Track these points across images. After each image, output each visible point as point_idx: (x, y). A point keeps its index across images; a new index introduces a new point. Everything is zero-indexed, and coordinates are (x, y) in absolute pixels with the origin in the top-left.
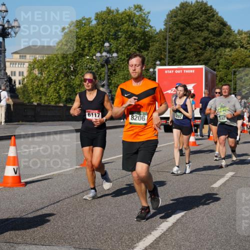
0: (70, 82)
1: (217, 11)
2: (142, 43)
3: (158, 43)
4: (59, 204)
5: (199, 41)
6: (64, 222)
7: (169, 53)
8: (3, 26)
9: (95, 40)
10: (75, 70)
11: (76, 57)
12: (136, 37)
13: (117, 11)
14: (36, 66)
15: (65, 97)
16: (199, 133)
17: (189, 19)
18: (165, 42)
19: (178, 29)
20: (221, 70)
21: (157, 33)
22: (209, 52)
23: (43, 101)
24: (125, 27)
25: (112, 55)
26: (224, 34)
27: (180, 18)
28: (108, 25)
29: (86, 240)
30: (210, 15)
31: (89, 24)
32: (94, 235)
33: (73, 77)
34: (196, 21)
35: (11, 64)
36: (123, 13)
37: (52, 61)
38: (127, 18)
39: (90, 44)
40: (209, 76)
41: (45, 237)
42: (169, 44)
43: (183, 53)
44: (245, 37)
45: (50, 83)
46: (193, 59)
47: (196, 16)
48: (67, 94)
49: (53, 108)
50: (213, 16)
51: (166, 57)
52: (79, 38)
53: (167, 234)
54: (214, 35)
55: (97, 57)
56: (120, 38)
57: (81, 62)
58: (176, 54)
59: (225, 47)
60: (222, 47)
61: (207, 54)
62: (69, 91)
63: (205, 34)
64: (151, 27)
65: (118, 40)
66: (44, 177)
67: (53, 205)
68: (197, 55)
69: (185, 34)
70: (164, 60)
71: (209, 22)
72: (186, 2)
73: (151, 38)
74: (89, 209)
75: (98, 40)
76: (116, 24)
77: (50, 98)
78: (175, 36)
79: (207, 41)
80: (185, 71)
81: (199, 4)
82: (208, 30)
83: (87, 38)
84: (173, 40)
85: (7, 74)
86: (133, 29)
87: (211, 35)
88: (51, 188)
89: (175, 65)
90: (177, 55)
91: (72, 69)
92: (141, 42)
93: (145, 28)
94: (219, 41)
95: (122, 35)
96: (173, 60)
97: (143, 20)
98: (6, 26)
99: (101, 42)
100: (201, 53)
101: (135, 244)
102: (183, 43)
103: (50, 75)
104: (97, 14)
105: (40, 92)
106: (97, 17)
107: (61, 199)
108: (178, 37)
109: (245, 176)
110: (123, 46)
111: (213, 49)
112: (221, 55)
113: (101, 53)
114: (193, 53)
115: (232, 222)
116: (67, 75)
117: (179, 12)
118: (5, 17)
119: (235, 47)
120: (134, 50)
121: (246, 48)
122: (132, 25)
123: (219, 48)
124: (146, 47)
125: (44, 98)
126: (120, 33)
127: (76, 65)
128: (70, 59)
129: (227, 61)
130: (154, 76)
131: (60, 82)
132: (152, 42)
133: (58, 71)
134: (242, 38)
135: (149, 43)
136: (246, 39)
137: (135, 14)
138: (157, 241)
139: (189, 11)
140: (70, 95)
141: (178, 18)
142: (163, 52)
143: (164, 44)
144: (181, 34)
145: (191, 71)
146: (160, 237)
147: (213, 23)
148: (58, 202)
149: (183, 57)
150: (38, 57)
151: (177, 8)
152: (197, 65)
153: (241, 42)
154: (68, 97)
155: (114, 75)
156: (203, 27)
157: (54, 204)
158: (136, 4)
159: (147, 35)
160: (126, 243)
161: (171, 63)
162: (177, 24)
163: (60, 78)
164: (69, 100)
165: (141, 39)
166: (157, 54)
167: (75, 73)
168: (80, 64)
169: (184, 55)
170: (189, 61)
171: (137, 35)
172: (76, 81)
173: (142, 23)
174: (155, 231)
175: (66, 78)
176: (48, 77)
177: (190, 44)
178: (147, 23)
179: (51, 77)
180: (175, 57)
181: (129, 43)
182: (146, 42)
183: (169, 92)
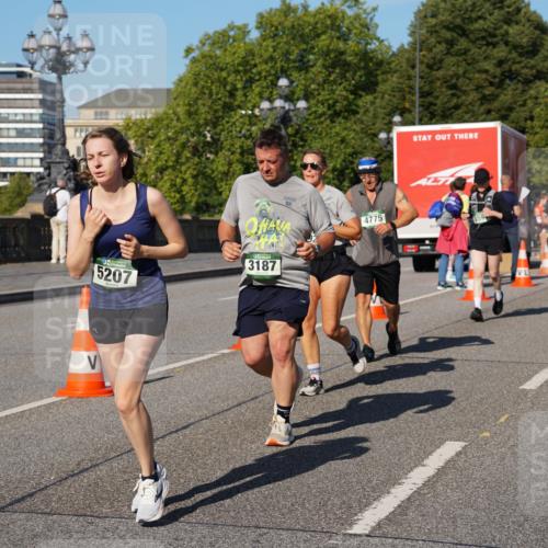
0: (205, 168)
2: (361, 77)
3: (396, 75)
4: (187, 431)
5: (487, 68)
6: (199, 471)
7: (420, 97)
8: (58, 48)
9: (260, 73)
10: (215, 141)
11: (216, 111)
12: (347, 64)
13: (305, 7)
14: (131, 133)
15: (195, 200)
17: (463, 19)
18: (411, 72)
19: (439, 43)
20: (538, 130)
21: (394, 54)
22: (510, 93)
24: (323, 41)
25: (295, 105)
26: (543, 51)
27: (444, 18)
28: (285, 40)
29: (249, 507)
30: (510, 10)
31: (244, 38)
32: (266, 498)
33: (211, 156)
34: (480, 24)
35: (76, 131)
36: (319, 11)
37: (165, 122)
38: (329, 22)
39: (247, 81)
40: (512, 146)
42: (421, 77)
43: (453, 95)
45: (162, 170)
46: (476, 108)
47: (480, 14)
48: (199, 194)
50: (519, 10)
51: (415, 107)
52: (222, 70)
53: (426, 491)
54: (521, 55)
55: (262, 110)
56: (312, 66)
57: (228, 122)
58: (437, 97)
60: (540, 79)
61: (506, 97)
62: (204, 186)
63: (501, 52)
64: (378, 39)
65: (307, 72)
67: (174, 435)
68: (484, 99)
69: (456, 55)
71: (509, 25)
73: (380, 64)
74: (252, 443)
75: (264, 74)
76: (302, 36)
78: (434, 58)
79: (506, 67)
80: (456, 135)
82: (507, 43)
83: (241, 68)
84: (430, 67)
85: (67, 152)
86: (341, 45)
87: (514, 55)
88: (170, 398)
89: (435, 123)
90: (438, 102)
91: (209, 139)
92: (359, 74)
93: (367, 44)
94: (532, 67)
95: (316, 60)
96: (431, 113)
97: (362, 25)
98: (64, 48)
99: (270, 78)
100: (492, 95)
101: (356, 514)
102: (451, 73)
103: (161, 153)
104: (261, 16)
106: (261, 23)
107: (192, 420)
108: (441, 61)
110: (319, 85)
111: (520, 86)
112: (536, 98)
113: (271, 100)
114: (473, 96)
116: (198, 151)
117: (442, 5)
118: (60, 29)
120: (344, 93)
122: (338, 38)
123: (530, 82)
124: (369, 86)
126: (311, 57)
127: (218, 130)
128: (203, 116)
130: (389, 148)
131: (183, 168)
132: (383, 73)
133: (177, 143)
135: (377, 75)
137: (344, 13)
138: (402, 509)
140: (206, 195)
141: (441, 18)
142: (408, 96)
143: (409, 78)
144: (447, 53)
145: (471, 136)
146: (409, 499)
147: (517, 27)
148: (185, 428)
149: (452, 104)
150: (135, 114)
152: (483, 121)
154: (203, 198)
155: (300, 149)
156: (495, 36)
157: (176, 431)
159: (371, 59)
160: (335, 514)
161: (426, 119)
162: (436, 32)
163: (183, 160)
164: (204, 207)
165: (359, 68)
166: (395, 100)
167: (215, 145)
168: (227, 126)
169: (455, 100)
170: (466, 113)
171: (349, 59)
172: (219, 163)
173: (361, 32)
174: (397, 486)
175: (196, 159)
176: (157, 158)
177: (467, 75)
178: (371, 32)
179: (164, 157)
180: (435, 105)
181: (332, 78)
182: (370, 74)
183: (423, 182)
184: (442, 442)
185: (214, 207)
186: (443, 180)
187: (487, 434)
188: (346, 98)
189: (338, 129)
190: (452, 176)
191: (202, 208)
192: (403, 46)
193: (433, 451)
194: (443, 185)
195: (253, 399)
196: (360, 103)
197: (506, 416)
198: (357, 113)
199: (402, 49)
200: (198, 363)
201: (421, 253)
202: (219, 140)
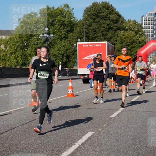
0: (24, 53)
1: (115, 8)
2: (69, 28)
3: (79, 28)
4: (14, 130)
5: (104, 26)
6: (17, 141)
7: (86, 34)
10: (27, 45)
11: (28, 37)
12: (65, 24)
13: (53, 8)
14: (2, 43)
15: (21, 62)
16: (104, 84)
17: (98, 13)
18: (83, 27)
19: (91, 19)
20: (118, 44)
21: (78, 22)
23: (7, 65)
24: (59, 18)
25: (50, 35)
26: (119, 22)
27: (92, 12)
30: (111, 10)
33: (26, 50)
34: (102, 14)
36: (57, 9)
37: (12, 40)
38: (60, 12)
40: (110, 48)
41: (4, 151)
42: (86, 28)
43: (95, 34)
44: (132, 24)
45: (11, 54)
46: (101, 38)
47: (102, 11)
48: (22, 61)
49: (13, 69)
50: (113, 11)
51: (84, 37)
53: (82, 146)
54: (113, 23)
55: (40, 37)
56: (55, 25)
57: (31, 40)
58: (90, 34)
59: (121, 30)
60: (119, 30)
61: (110, 34)
62: (24, 58)
63: (108, 22)
64: (74, 18)
66: (5, 113)
68: (103, 35)
69: (96, 22)
70: (83, 38)
71: (110, 14)
72: (96, 2)
73: (74, 24)
76: (52, 16)
77: (11, 63)
78: (90, 23)
79: (110, 26)
80: (95, 45)
81: (104, 3)
82: (110, 19)
84: (88, 26)
86: (64, 19)
87: (112, 23)
88: (10, 120)
89: (90, 42)
90: (91, 35)
91: (25, 45)
92: (68, 27)
93: (71, 19)
94: (117, 26)
95: (57, 23)
96: (89, 39)
97: (69, 14)
100: (106, 34)
101: (61, 153)
102: (94, 28)
103: (11, 48)
105: (5, 59)
107: (16, 126)
108: (92, 24)
109: (131, 110)
110: (57, 30)
111: (113, 32)
112: (118, 35)
113: (43, 34)
114: (100, 34)
115: (122, 138)
116: (22, 48)
117: (92, 8)
119: (127, 30)
120: (64, 32)
121: (133, 31)
123: (116, 30)
124: (71, 31)
125: (8, 63)
126: (55, 22)
127: (28, 42)
128: (24, 38)
129: (121, 39)
130: (76, 48)
131: (18, 53)
132: (75, 27)
133: (16, 46)
134: (130, 24)
135: (73, 28)
136: (133, 25)
137: (64, 10)
138: (75, 151)
139: (98, 8)
140: (24, 61)
142: (82, 34)
143: (83, 29)
144: (93, 22)
145: (99, 45)
146: (77, 149)
147: (112, 15)
148: (14, 129)
149: (94, 36)
150: (4, 37)
151: (90, 6)
152: (103, 41)
153: (130, 27)
154: (24, 62)
155: (52, 48)
156: (107, 17)
157: (11, 130)
158: (65, 4)
159: (72, 23)
160: (55, 153)
161: (87, 40)
162: (90, 16)
163: (18, 51)
164: (24, 64)
165: (69, 26)
166: (79, 35)
167: (27, 47)
168: (31, 41)
169: (95, 35)
170: (99, 39)
171: (66, 23)
172: (28, 52)
173: (69, 15)
174: (74, 145)
175: (22, 50)
176: (10, 50)
177: (99, 28)
178: (72, 15)
179: (12, 50)
180: (90, 36)
181: (61, 28)
182: (72, 27)
183: (86, 58)
184: (87, 132)
185: (27, 64)
186: (91, 57)
187: (100, 130)
188: (65, 34)
189: (62, 43)
190: (94, 56)
191: (23, 64)
192: (81, 19)
193: (85, 135)
194: (91, 59)
195: (34, 120)
196: (69, 35)
197: (106, 125)
198: (68, 38)
199: (81, 20)
200: (19, 109)
201: (85, 78)
202: (28, 45)
